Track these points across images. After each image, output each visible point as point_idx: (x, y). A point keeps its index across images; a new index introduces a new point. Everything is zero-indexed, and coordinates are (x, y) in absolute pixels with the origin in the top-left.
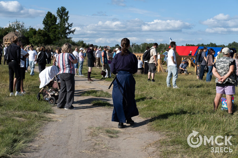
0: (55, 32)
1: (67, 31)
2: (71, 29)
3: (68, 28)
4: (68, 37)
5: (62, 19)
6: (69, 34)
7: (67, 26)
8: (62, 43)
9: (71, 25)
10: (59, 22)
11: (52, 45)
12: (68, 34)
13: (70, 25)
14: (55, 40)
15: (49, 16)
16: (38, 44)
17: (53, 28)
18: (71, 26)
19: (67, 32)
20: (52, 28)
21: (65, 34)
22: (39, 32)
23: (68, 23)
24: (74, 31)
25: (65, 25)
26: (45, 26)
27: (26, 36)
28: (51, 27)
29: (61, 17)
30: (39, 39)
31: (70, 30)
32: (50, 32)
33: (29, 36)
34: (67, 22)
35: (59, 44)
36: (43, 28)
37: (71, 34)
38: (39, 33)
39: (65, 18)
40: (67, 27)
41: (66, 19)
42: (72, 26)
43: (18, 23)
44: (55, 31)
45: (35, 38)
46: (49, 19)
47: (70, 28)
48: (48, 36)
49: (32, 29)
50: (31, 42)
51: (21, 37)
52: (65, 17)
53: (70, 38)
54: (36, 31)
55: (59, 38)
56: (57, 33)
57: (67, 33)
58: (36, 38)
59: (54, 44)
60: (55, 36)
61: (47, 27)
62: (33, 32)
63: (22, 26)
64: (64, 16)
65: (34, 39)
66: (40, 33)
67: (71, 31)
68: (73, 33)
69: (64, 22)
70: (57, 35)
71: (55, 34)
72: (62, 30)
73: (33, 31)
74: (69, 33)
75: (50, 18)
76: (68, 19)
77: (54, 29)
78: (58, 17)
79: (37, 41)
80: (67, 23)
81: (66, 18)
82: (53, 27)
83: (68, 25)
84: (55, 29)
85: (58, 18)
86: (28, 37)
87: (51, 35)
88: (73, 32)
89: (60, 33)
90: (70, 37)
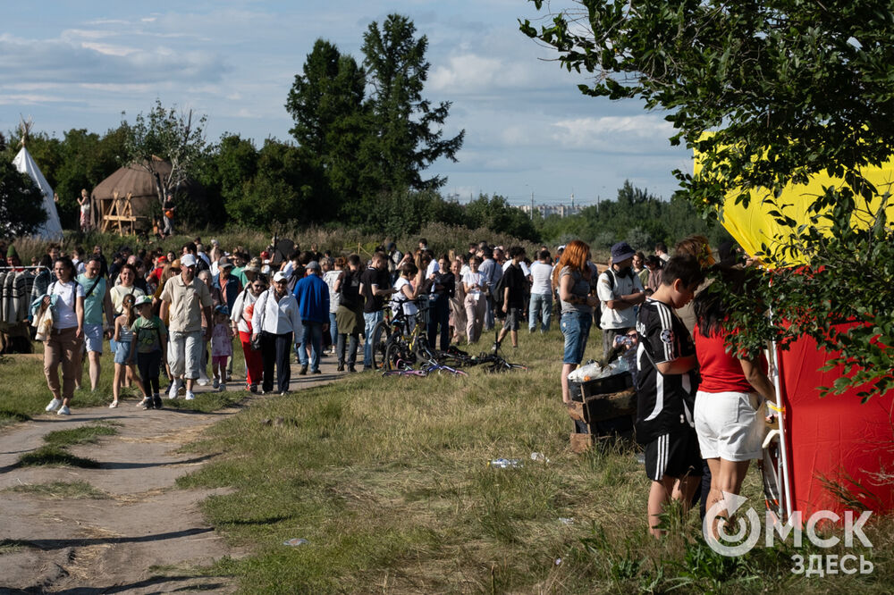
0: (353, 152)
1: (421, 145)
2: (440, 132)
3: (422, 130)
4: (424, 179)
5: (393, 79)
6: (430, 160)
7: (416, 117)
8: (388, 210)
9: (441, 114)
10: (376, 97)
11: (339, 224)
12: (425, 161)
13: (437, 111)
14: (353, 194)
15: (320, 64)
16: (269, 221)
17: (347, 131)
18: (440, 120)
19: (417, 150)
20: (341, 131)
21: (409, 162)
22: (272, 159)
23: (423, 99)
24: (457, 142)
25: (408, 111)
26: (301, 119)
27: (206, 179)
28: (335, 124)
29: (386, 72)
30: (271, 200)
31: (436, 136)
32: (328, 153)
33: (220, 179)
34: (418, 97)
35: (374, 219)
36: (291, 132)
37: (438, 158)
38: (270, 166)
39: (409, 76)
40: (420, 123)
41: (412, 78)
42: (445, 120)
43: (167, 117)
44: (354, 146)
45: (251, 191)
46: (324, 80)
47: (433, 127)
48: (318, 177)
49: (233, 142)
50: (232, 211)
51: (181, 187)
52: (405, 71)
53: (435, 183)
54: (254, 150)
55: (375, 185)
56: (362, 155)
57: (419, 157)
58: (258, 193)
59: (345, 219)
60: (351, 174)
61: (309, 124)
62: (240, 158)
63: (188, 132)
64: (400, 64)
65: (247, 200)
66: (275, 164)
67: (441, 145)
68: (450, 153)
69: (403, 98)
70: (362, 166)
71: (355, 160)
72: (392, 141)
73: (240, 151)
74: (433, 155)
75: (328, 74)
76: (424, 79)
77: (350, 136)
78: (369, 72)
79: (263, 209)
80: (418, 102)
81: (411, 72)
82: (343, 125)
83: (422, 114)
84: (355, 134)
85: (369, 78)
86: (213, 183)
87: (335, 169)
88: (450, 148)
89: (379, 159)
90: (435, 179)
